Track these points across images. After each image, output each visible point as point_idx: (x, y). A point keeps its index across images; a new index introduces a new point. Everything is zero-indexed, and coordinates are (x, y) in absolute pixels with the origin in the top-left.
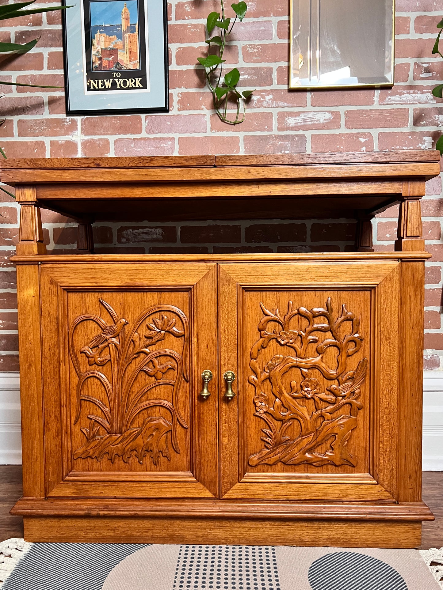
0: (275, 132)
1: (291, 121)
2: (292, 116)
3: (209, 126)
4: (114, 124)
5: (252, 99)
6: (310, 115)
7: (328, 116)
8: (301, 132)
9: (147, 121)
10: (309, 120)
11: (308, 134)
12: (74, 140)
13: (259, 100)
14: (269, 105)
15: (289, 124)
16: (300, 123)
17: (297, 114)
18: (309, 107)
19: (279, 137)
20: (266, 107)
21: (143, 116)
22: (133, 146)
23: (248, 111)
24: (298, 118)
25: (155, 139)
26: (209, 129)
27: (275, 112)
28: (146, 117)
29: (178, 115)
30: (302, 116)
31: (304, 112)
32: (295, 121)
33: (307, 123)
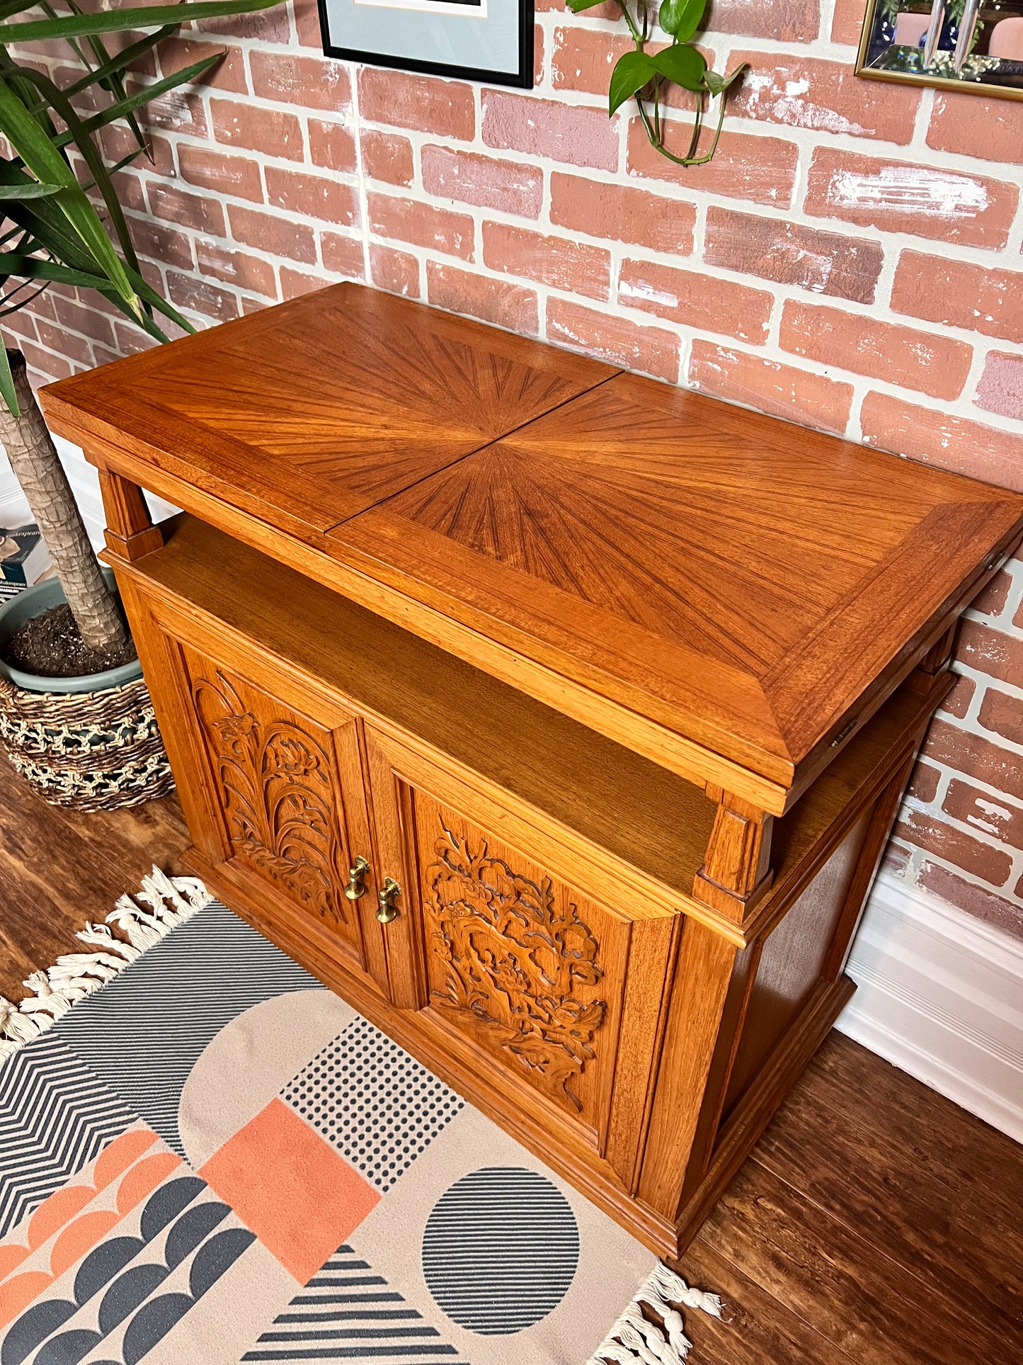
0: (795, 214)
1: (851, 188)
2: (856, 171)
3: (623, 153)
4: (418, 100)
5: (746, 84)
6: (913, 179)
7: (974, 195)
8: (869, 234)
9: (485, 106)
10: (906, 197)
11: (893, 245)
12: (348, 128)
13: (765, 96)
14: (793, 116)
15: (842, 198)
16: (875, 200)
17: (872, 167)
18: (917, 150)
19: (805, 236)
20: (780, 121)
21: (477, 87)
22: (456, 172)
23: (733, 125)
24: (872, 180)
25: (501, 164)
26: (623, 164)
27: (806, 142)
28: (484, 91)
29: (553, 102)
30: (888, 177)
31: (896, 164)
32: (860, 192)
33: (897, 207)
